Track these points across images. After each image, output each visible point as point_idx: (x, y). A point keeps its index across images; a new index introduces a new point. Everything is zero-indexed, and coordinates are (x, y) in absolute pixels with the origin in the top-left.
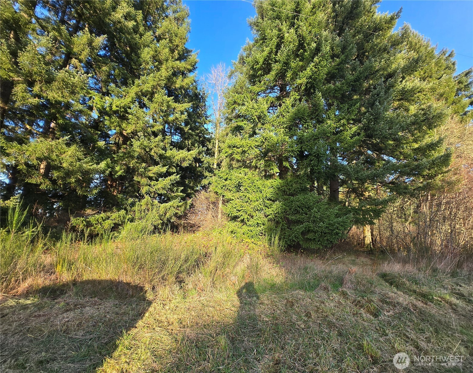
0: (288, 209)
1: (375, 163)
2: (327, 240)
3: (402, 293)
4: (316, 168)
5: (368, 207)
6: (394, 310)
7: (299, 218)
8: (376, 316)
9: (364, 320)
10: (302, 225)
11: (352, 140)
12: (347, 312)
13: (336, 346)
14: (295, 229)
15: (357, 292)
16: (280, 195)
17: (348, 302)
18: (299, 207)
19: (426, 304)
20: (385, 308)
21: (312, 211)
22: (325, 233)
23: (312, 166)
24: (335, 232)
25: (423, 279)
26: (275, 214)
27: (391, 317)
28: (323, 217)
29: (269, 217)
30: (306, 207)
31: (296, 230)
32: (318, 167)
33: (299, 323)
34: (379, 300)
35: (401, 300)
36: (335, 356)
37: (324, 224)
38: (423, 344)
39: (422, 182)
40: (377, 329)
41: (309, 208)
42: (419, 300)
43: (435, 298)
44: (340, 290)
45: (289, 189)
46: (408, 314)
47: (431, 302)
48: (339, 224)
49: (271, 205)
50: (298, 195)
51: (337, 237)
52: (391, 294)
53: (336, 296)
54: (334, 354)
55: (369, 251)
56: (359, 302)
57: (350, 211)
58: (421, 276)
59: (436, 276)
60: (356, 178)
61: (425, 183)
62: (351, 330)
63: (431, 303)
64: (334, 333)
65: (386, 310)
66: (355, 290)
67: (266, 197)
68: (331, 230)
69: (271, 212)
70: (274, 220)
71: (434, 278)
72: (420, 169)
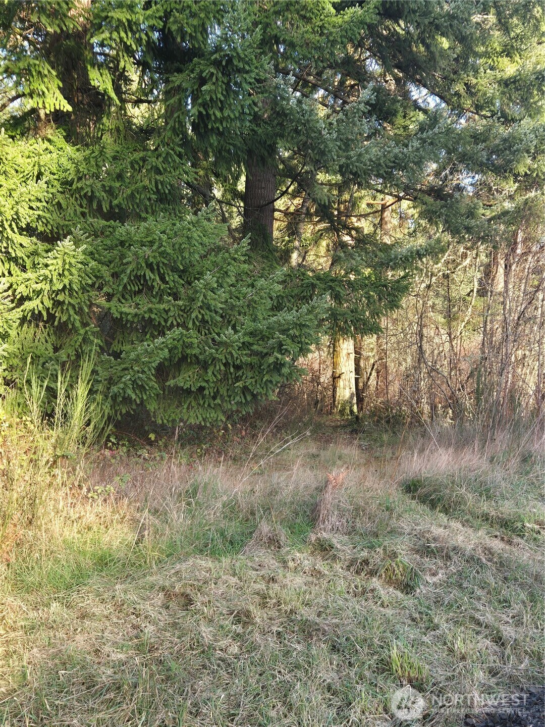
0: (106, 272)
1: (394, 113)
2: (245, 389)
3: (459, 526)
4: (218, 114)
5: (367, 271)
6: (447, 568)
7: (150, 310)
8: (407, 588)
9: (382, 605)
10: (161, 339)
11: (339, 20)
12: (340, 592)
13: (329, 676)
14: (133, 355)
15: (357, 538)
16: (70, 211)
17: (338, 567)
18: (150, 266)
19: (510, 542)
20: (427, 565)
21: (199, 284)
22: (238, 368)
23: (204, 105)
24: (271, 360)
25: (503, 484)
26: (57, 292)
27: (441, 585)
28: (233, 307)
29: (28, 305)
30: (174, 269)
31: (137, 360)
32: (226, 113)
33: (223, 643)
34: (412, 549)
35: (459, 540)
36: (330, 700)
37: (236, 331)
38: (508, 632)
39: (511, 197)
40: (413, 620)
41: (188, 274)
42: (496, 537)
43: (528, 525)
44: (313, 538)
45: (110, 192)
46: (478, 573)
47: (519, 535)
48: (284, 332)
49: (35, 253)
50: (145, 220)
51: (276, 378)
52: (438, 531)
53: (303, 557)
54: (328, 695)
55: (349, 424)
56: (366, 562)
57: (313, 286)
58: (498, 475)
59: (527, 473)
60: (341, 167)
61: (520, 199)
62: (360, 632)
63: (519, 540)
64: (320, 649)
65: (430, 570)
66: (350, 534)
67: (16, 219)
68: (256, 353)
69: (38, 287)
70: (51, 317)
71: (524, 479)
72: (513, 153)
